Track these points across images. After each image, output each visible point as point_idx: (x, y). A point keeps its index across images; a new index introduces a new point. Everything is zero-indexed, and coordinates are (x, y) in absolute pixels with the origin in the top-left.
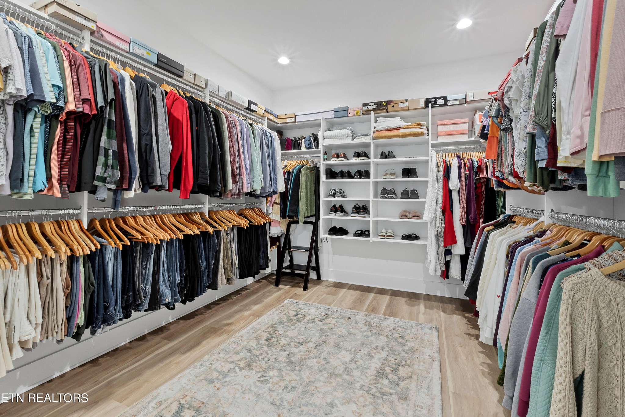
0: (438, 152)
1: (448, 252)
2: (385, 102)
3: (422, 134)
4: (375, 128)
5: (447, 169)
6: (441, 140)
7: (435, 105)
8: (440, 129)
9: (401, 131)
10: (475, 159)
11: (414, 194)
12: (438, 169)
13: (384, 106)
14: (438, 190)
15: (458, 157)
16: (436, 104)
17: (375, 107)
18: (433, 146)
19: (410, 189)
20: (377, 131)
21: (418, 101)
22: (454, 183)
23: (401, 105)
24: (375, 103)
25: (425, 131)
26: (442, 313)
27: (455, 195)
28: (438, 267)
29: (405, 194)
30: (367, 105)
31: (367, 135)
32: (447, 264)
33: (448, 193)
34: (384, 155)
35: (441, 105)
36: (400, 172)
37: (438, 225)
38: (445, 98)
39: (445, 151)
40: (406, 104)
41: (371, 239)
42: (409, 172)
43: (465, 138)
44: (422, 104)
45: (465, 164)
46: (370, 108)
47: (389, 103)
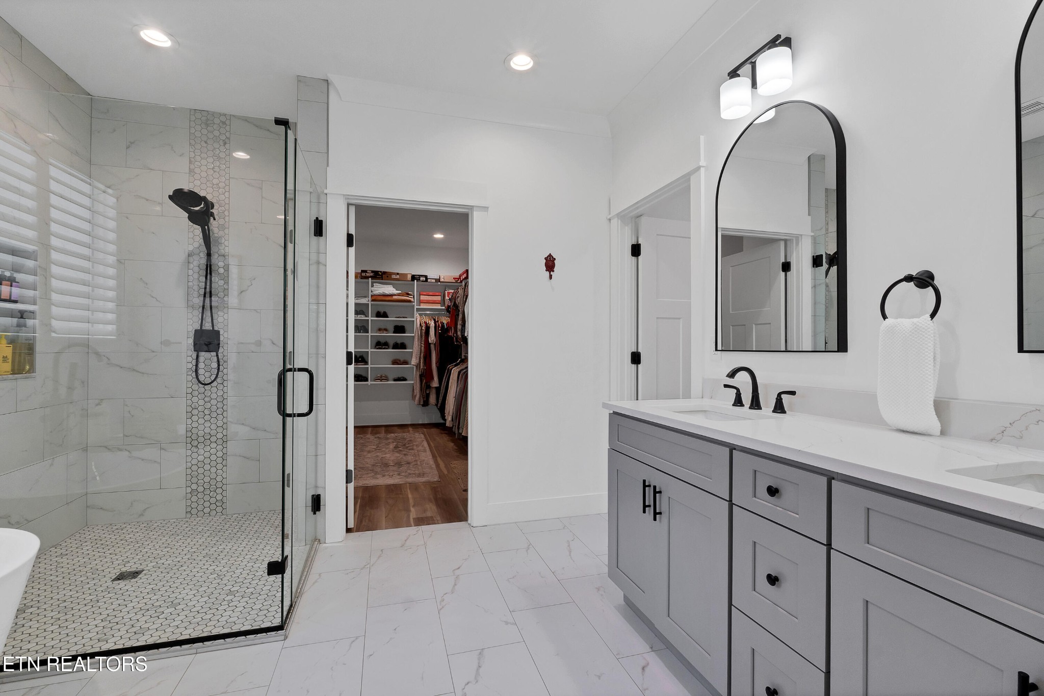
0: (421, 315)
1: (428, 387)
2: (381, 272)
3: (410, 301)
4: (372, 292)
5: (428, 328)
6: (423, 306)
7: (418, 280)
8: (423, 298)
9: (395, 297)
10: (445, 322)
11: (403, 346)
12: (422, 328)
13: (380, 275)
14: (421, 343)
15: (434, 320)
16: (420, 280)
17: (372, 274)
18: (418, 310)
19: (399, 342)
20: (375, 295)
21: (406, 275)
22: (432, 338)
23: (394, 277)
24: (373, 272)
25: (412, 300)
26: (425, 430)
27: (432, 347)
28: (422, 398)
29: (396, 346)
30: (365, 271)
31: (365, 297)
32: (428, 396)
33: (427, 345)
34: (379, 315)
35: (422, 281)
36: (391, 328)
37: (422, 367)
38: (426, 277)
39: (426, 315)
40: (398, 277)
41: (369, 383)
42: (399, 329)
43: (438, 307)
44: (409, 277)
45: (439, 325)
46: (368, 274)
47: (384, 273)
